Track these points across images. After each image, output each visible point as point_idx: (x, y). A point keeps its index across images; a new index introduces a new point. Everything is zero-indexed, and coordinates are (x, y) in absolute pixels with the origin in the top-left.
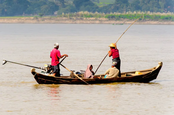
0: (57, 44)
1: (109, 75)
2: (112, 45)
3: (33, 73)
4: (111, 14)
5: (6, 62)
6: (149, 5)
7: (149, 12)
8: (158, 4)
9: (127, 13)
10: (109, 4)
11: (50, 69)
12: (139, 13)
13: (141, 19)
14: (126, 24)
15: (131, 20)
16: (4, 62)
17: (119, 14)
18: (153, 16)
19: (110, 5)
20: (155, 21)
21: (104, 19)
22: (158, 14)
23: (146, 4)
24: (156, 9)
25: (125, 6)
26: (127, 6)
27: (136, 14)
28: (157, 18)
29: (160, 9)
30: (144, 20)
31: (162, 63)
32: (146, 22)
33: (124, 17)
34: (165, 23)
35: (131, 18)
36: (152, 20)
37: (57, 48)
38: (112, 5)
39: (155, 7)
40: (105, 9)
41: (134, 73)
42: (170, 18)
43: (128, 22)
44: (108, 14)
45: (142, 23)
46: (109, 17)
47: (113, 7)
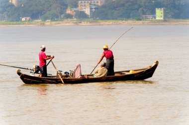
1: (98, 74)
2: (105, 47)
3: (19, 73)
11: (38, 69)
31: (157, 62)
37: (44, 50)
41: (128, 71)
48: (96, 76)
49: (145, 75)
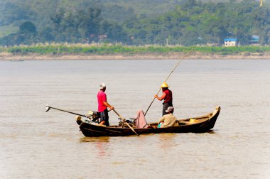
0: (104, 85)
1: (165, 124)
2: (164, 86)
3: (79, 122)
4: (16, 47)
5: (50, 108)
6: (64, 33)
7: (67, 43)
8: (77, 32)
9: (37, 45)
10: (10, 33)
11: (96, 116)
12: (53, 44)
13: (55, 53)
14: (36, 60)
15: (42, 54)
16: (48, 108)
17: (26, 46)
18: (71, 48)
19: (12, 35)
20: (74, 55)
21: (7, 54)
22: (79, 45)
23: (61, 32)
24: (75, 38)
25: (32, 36)
26: (35, 35)
27: (48, 47)
28: (77, 51)
29: (80, 39)
30: (60, 54)
32: (63, 57)
33: (33, 51)
34: (89, 57)
35: (42, 52)
36: (71, 54)
37: (104, 89)
38: (15, 34)
39: (74, 36)
40: (6, 41)
41: (188, 120)
42: (96, 50)
43: (38, 58)
44: (11, 48)
45: (57, 58)
46: (13, 51)
47: (16, 38)
48: (161, 126)
49: (206, 126)
